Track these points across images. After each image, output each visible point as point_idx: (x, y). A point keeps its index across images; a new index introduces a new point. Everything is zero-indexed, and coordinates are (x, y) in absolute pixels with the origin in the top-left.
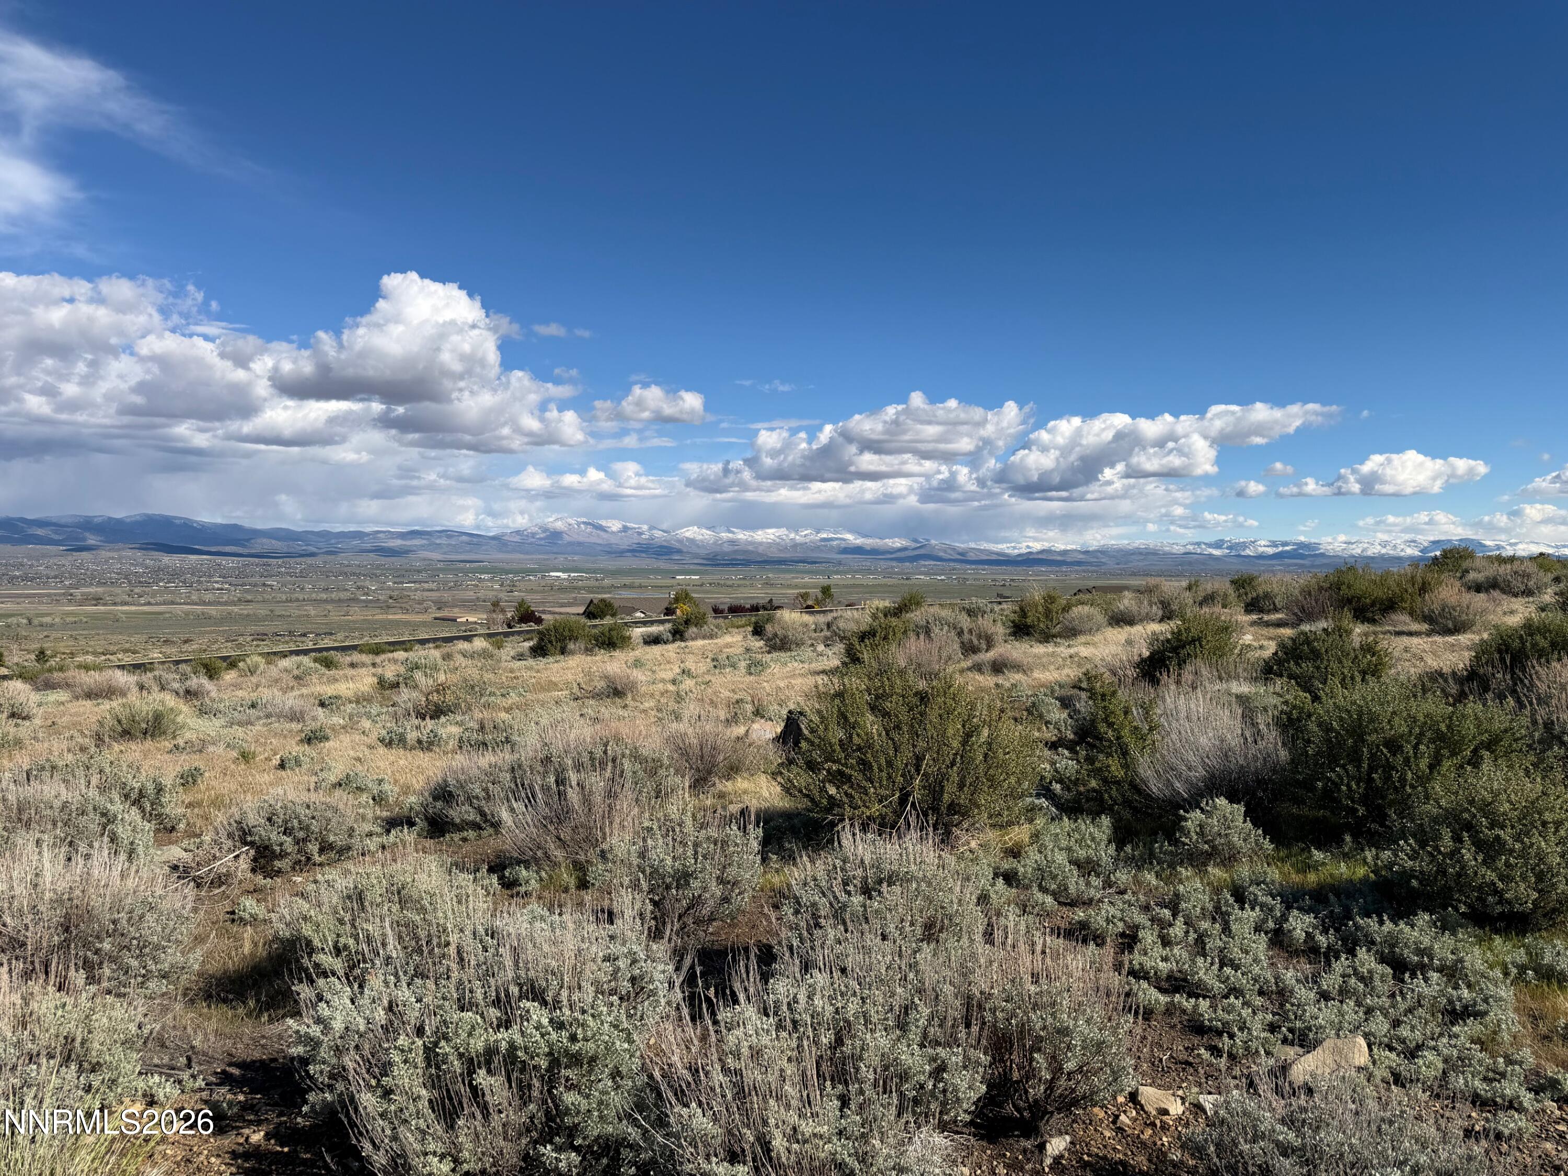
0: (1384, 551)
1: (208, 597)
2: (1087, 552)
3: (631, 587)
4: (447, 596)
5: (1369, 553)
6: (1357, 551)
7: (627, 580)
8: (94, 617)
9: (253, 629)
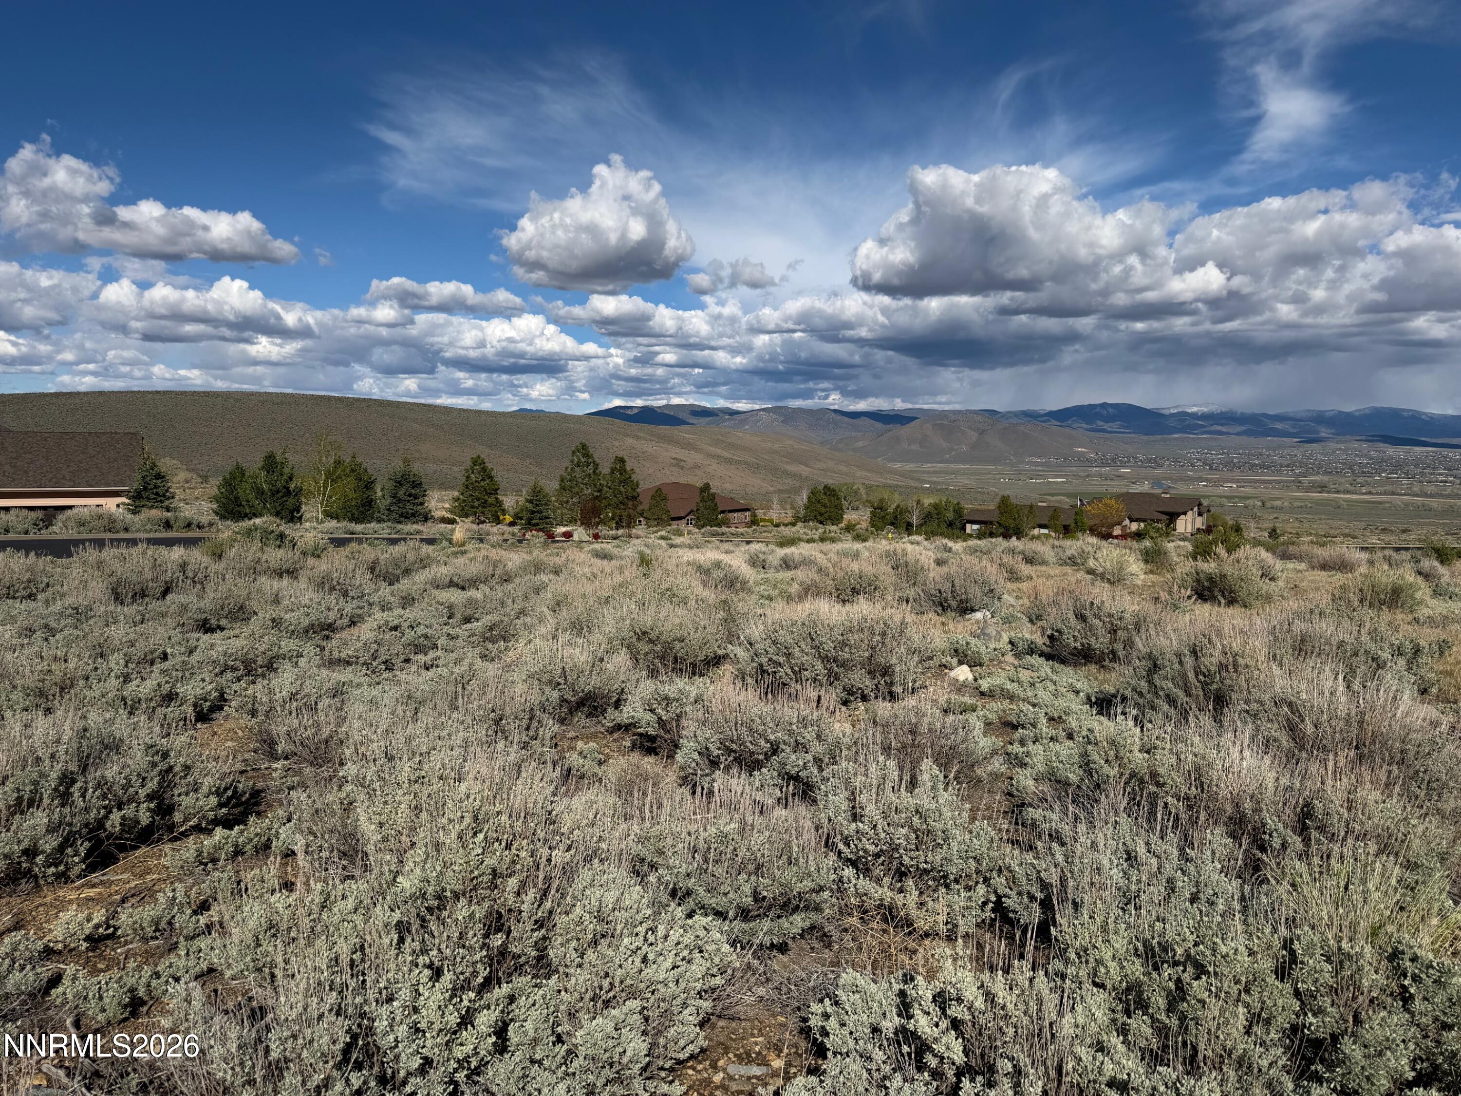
1: (1431, 489)
8: (1319, 503)
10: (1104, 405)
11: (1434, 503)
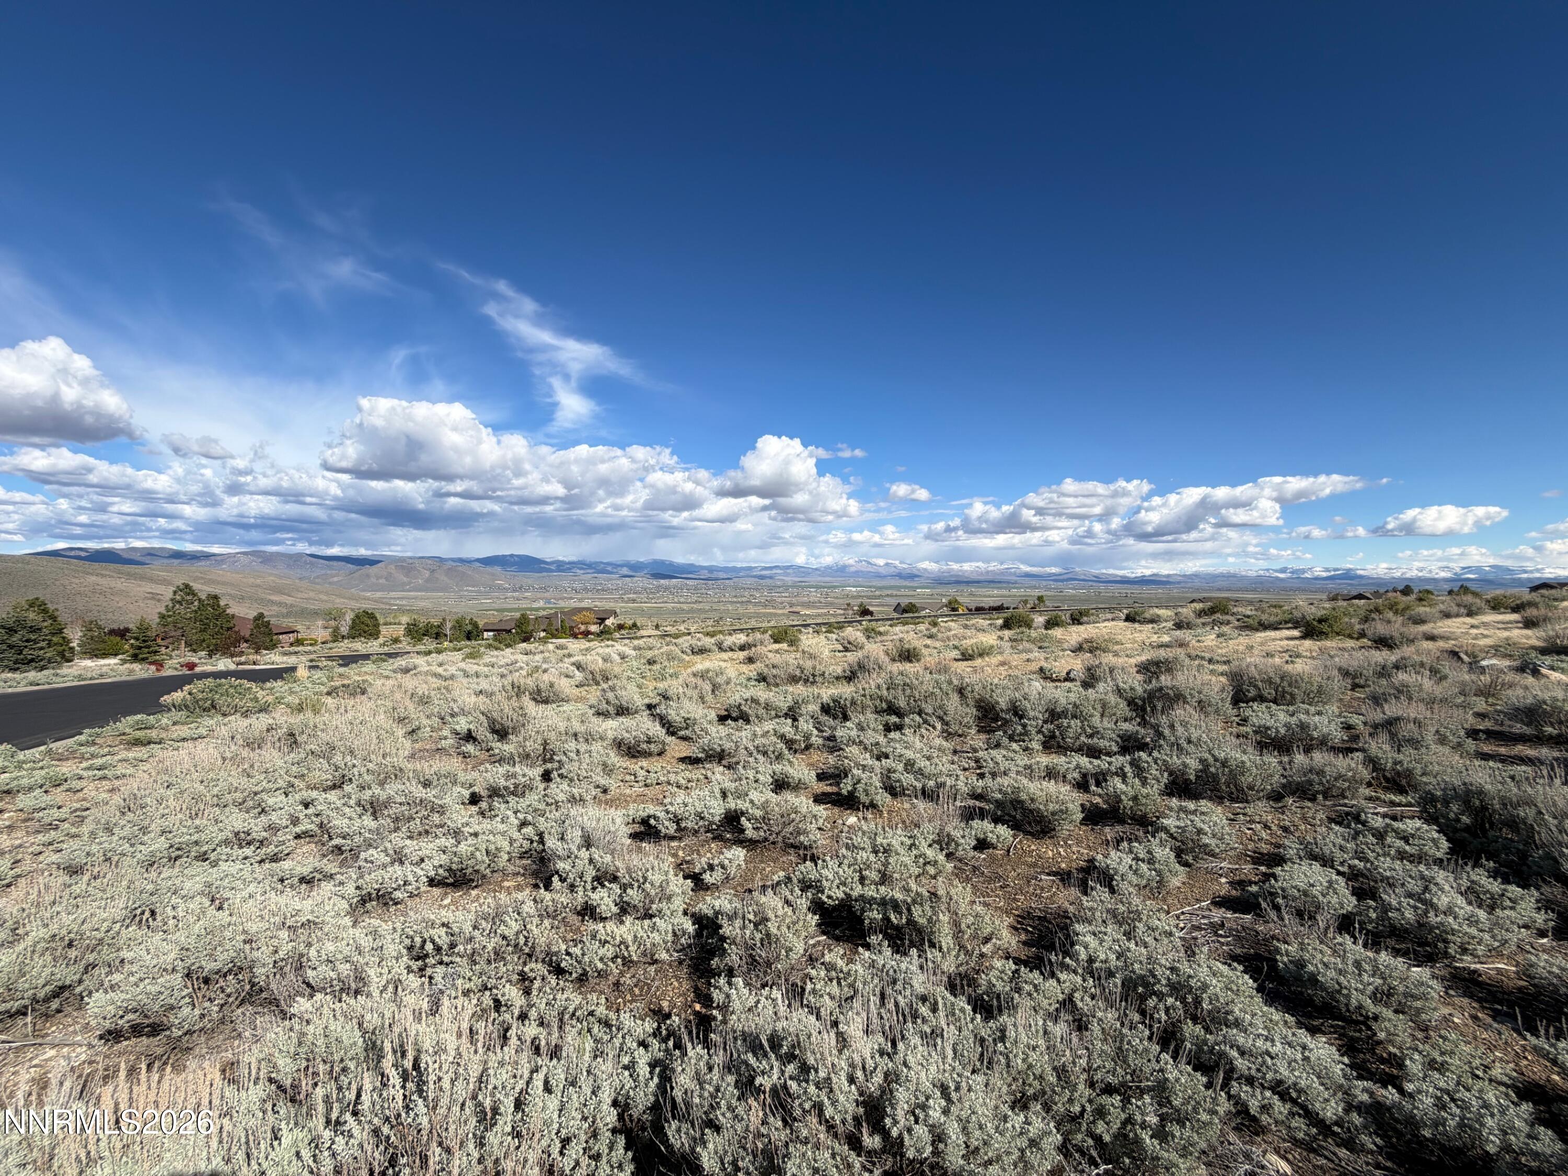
0: (1420, 574)
1: (682, 600)
2: (1185, 576)
3: (891, 596)
4: (794, 600)
5: (1408, 576)
6: (1398, 574)
7: (889, 592)
8: (633, 609)
9: (703, 616)
10: (512, 556)
11: (685, 607)
